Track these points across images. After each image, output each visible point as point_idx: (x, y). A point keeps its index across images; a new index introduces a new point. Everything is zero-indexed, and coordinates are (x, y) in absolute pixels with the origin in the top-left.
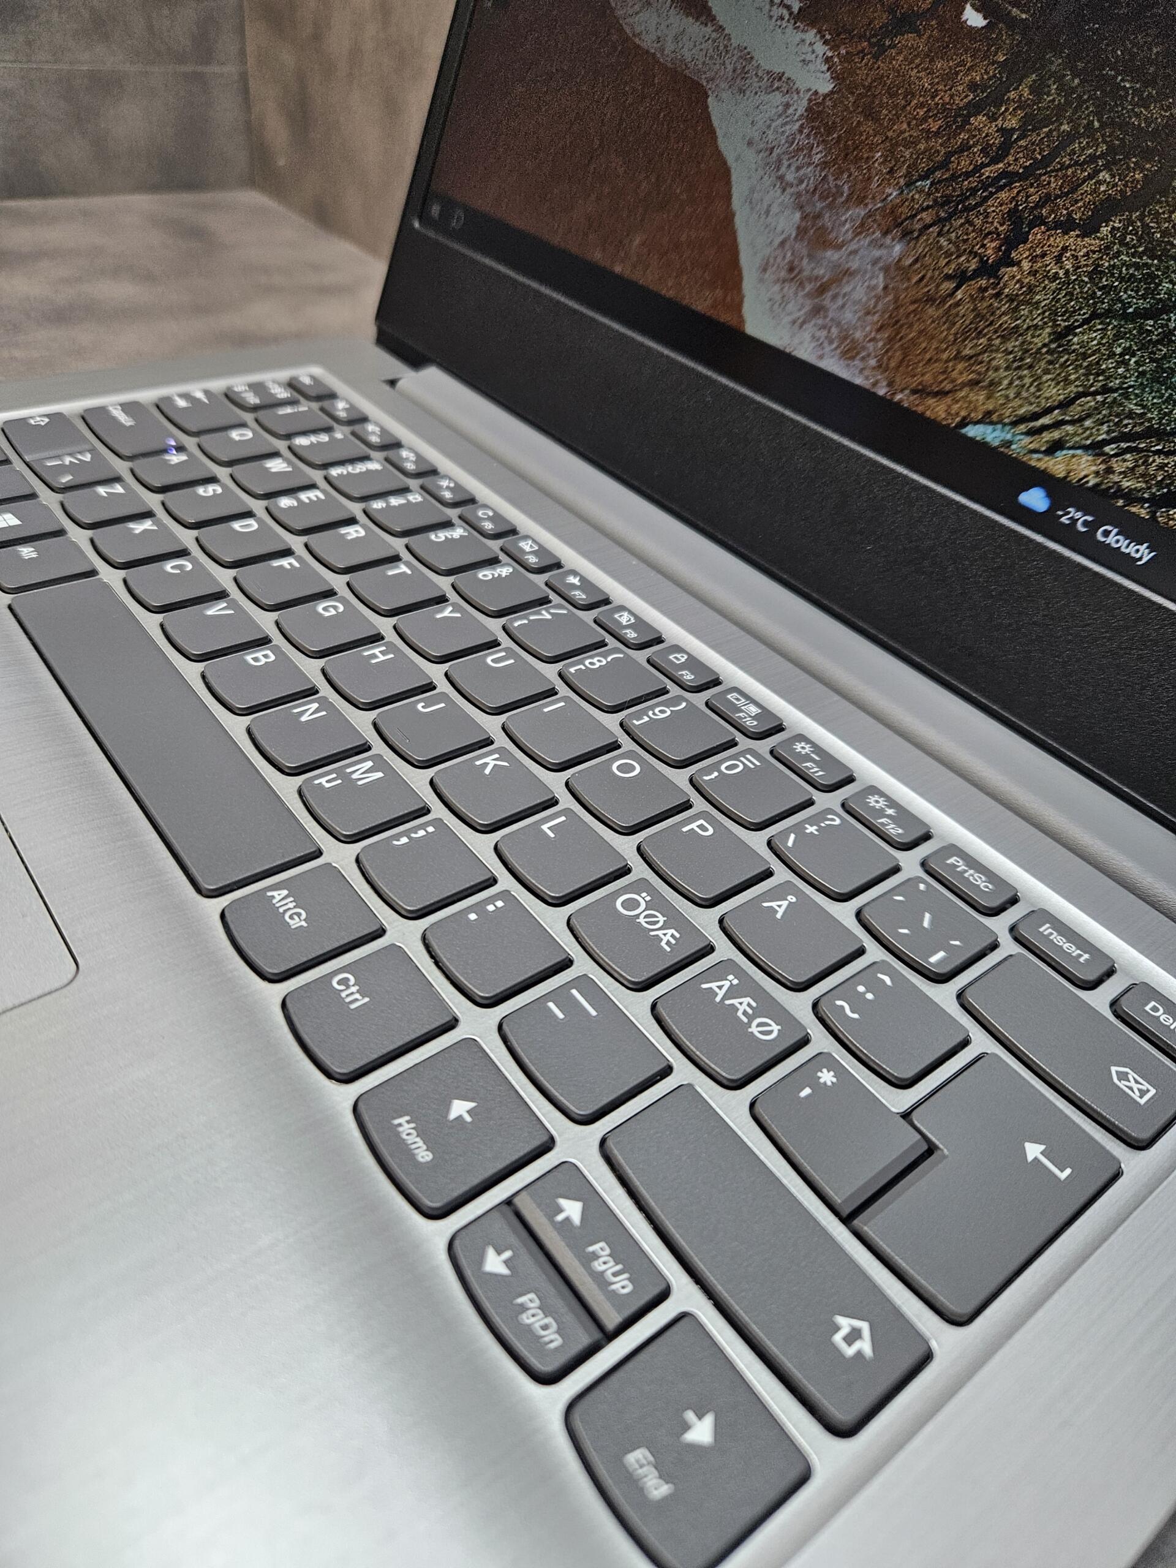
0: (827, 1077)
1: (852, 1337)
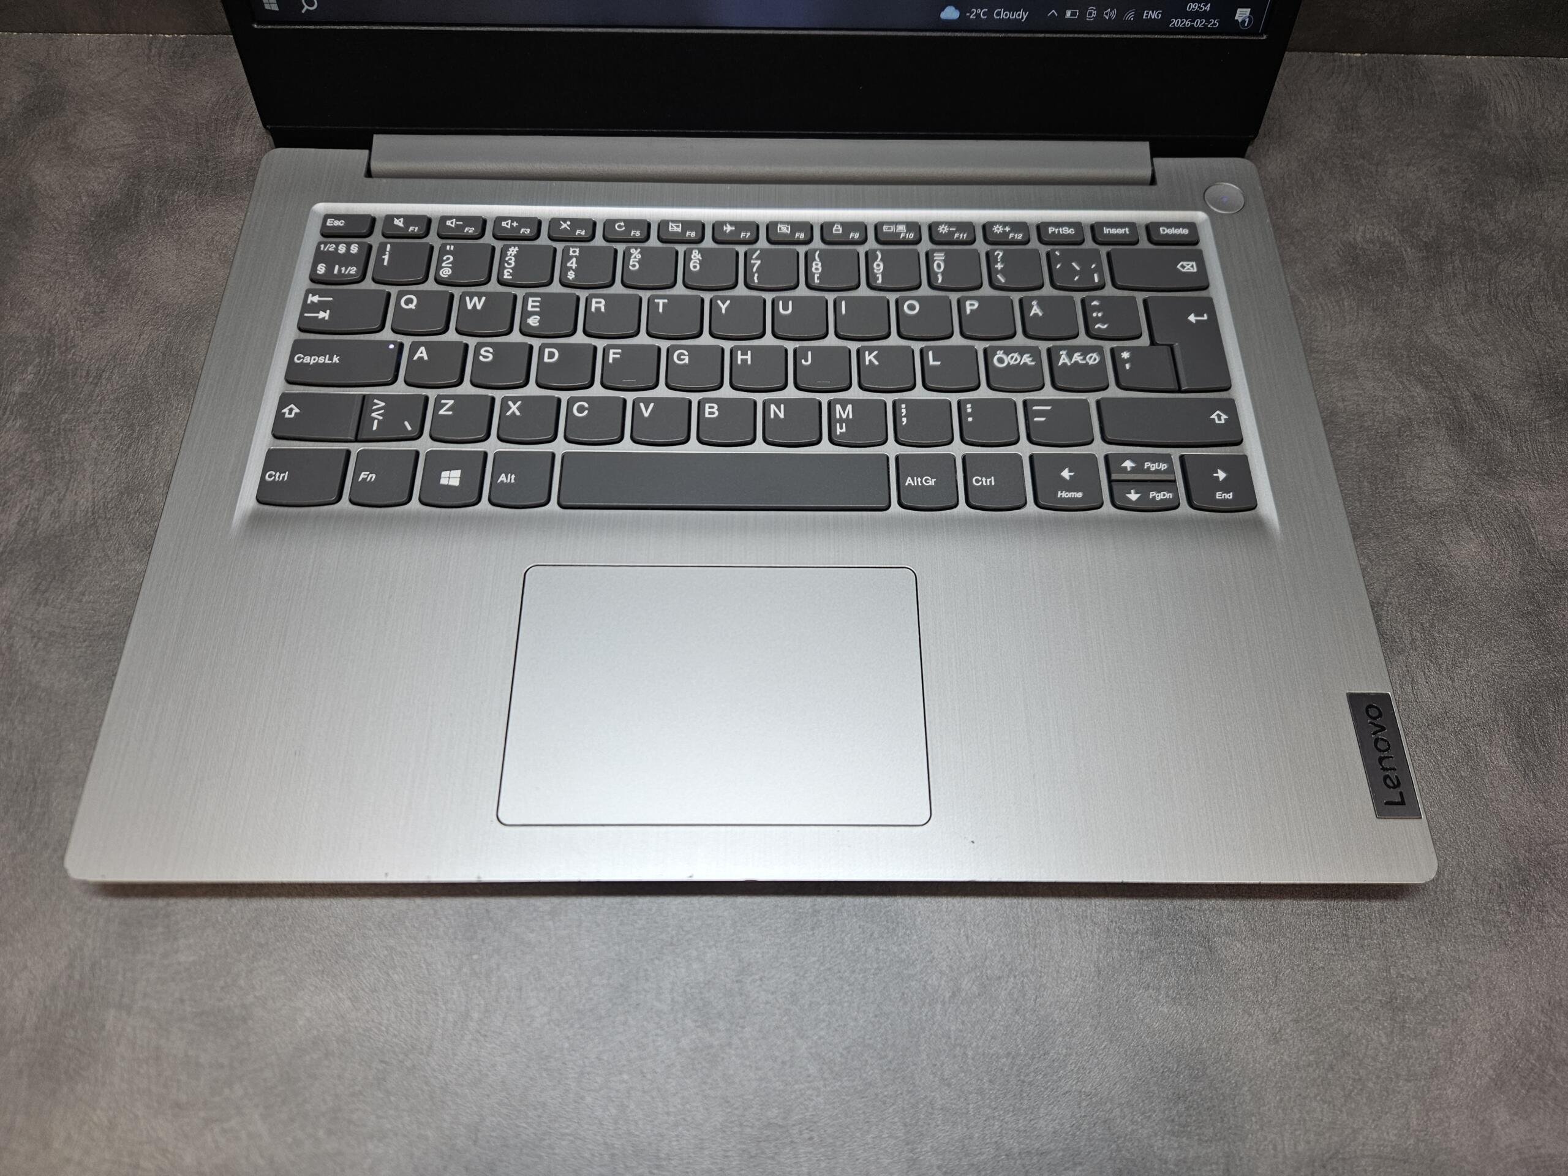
0: (1125, 355)
1: (1219, 418)
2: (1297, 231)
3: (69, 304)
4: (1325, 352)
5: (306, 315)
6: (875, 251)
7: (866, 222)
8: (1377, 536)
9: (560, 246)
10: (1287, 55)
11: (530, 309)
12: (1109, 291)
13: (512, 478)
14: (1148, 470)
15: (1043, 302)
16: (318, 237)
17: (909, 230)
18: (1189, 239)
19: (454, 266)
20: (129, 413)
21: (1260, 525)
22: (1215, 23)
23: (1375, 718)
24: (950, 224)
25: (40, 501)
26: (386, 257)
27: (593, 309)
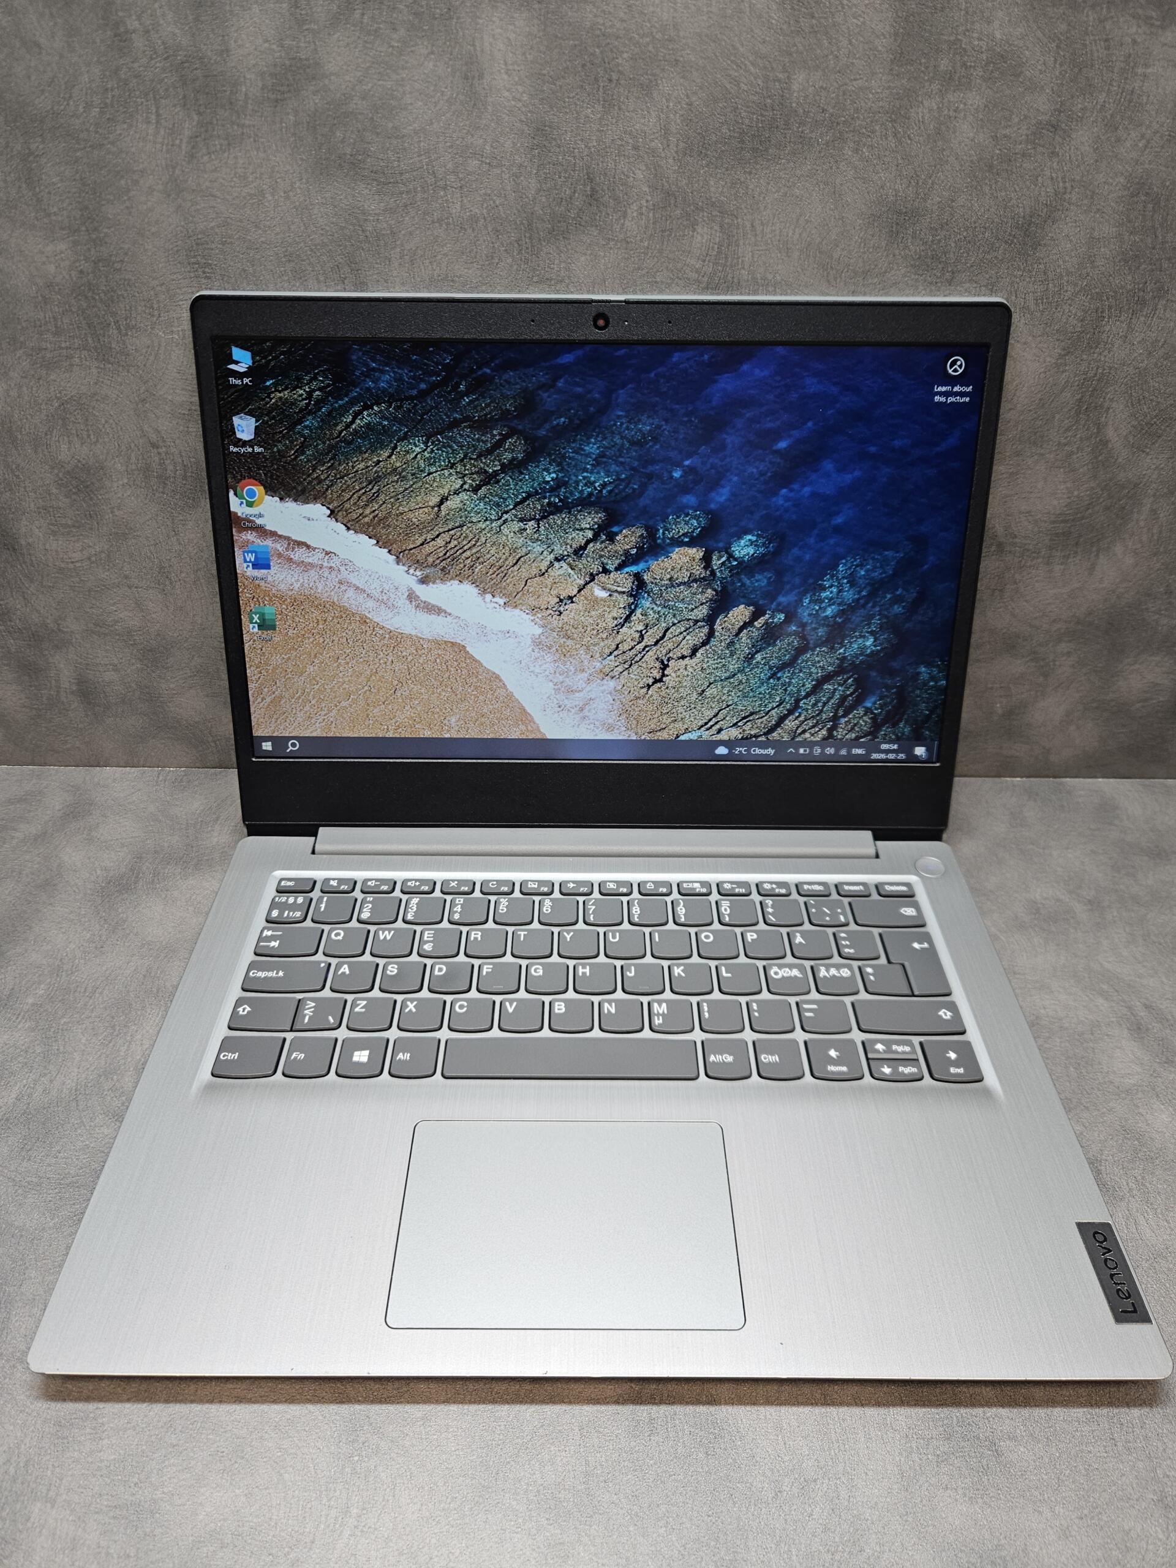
0: (870, 971)
1: (946, 1014)
2: (991, 891)
3: (77, 942)
4: (1024, 974)
5: (262, 944)
6: (677, 900)
7: (671, 881)
8: (1087, 1108)
9: (449, 898)
10: (956, 779)
11: (426, 939)
12: (853, 927)
13: (407, 1056)
14: (896, 1052)
15: (803, 934)
16: (274, 893)
17: (702, 886)
18: (908, 894)
19: (372, 910)
20: (113, 1018)
21: (988, 1093)
22: (902, 756)
23: (1102, 1242)
24: (732, 883)
25: (35, 1081)
26: (323, 906)
27: (472, 939)
